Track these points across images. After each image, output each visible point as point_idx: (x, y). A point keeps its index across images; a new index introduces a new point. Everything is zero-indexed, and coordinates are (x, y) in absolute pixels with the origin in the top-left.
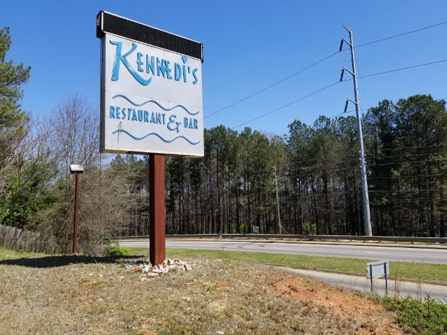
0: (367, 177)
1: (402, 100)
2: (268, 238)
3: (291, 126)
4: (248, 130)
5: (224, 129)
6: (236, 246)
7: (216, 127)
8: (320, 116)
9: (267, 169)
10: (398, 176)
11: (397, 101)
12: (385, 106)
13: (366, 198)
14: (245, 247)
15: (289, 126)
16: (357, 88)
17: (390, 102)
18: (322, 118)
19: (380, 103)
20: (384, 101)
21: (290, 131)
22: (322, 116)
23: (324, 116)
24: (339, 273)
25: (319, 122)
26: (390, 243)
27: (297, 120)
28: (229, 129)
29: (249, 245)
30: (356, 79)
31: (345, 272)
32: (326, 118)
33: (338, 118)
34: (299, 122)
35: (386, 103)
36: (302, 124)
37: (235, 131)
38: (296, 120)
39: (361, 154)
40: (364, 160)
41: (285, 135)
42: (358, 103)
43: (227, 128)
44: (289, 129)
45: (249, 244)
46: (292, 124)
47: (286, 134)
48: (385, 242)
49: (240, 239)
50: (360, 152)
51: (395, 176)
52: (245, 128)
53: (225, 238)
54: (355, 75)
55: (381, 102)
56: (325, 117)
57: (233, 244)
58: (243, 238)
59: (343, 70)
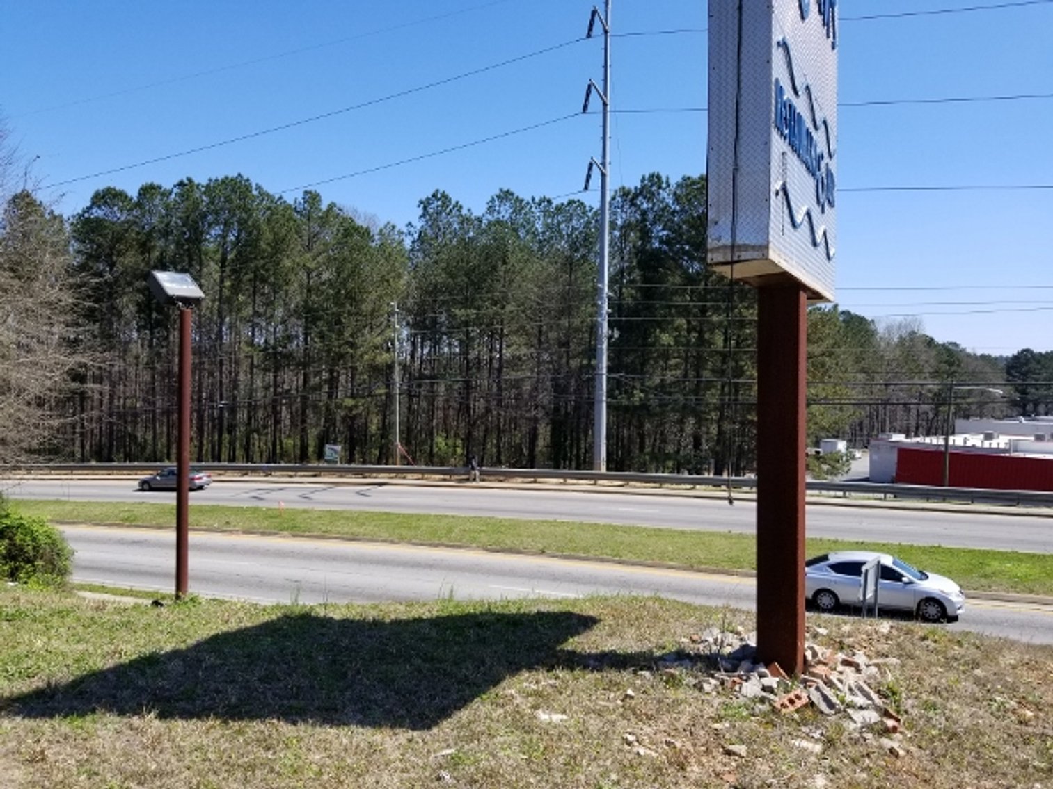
0: (609, 345)
1: (689, 178)
2: (367, 475)
3: (425, 204)
4: (312, 198)
5: (248, 188)
6: (293, 496)
7: (221, 177)
8: (501, 190)
9: (366, 307)
10: (669, 345)
11: (679, 179)
12: (654, 188)
13: (602, 390)
14: (315, 496)
15: (421, 202)
16: (608, 135)
17: (664, 179)
18: (505, 195)
19: (643, 180)
20: (652, 176)
21: (421, 217)
22: (505, 189)
23: (512, 190)
24: (602, 561)
25: (497, 203)
26: (649, 488)
27: (441, 191)
28: (259, 187)
29: (324, 492)
30: (608, 114)
31: (617, 558)
32: (515, 195)
33: (537, 200)
34: (444, 196)
35: (655, 180)
36: (453, 202)
37: (277, 197)
38: (437, 191)
39: (602, 290)
40: (606, 306)
41: (410, 224)
42: (608, 171)
43: (254, 186)
44: (420, 211)
45: (325, 489)
46: (428, 199)
47: (413, 223)
48: (638, 484)
49: (291, 476)
50: (600, 285)
51: (663, 345)
52: (306, 192)
53: (246, 474)
54: (608, 102)
55: (647, 176)
56: (512, 194)
57: (281, 489)
58: (299, 473)
59: (589, 87)
